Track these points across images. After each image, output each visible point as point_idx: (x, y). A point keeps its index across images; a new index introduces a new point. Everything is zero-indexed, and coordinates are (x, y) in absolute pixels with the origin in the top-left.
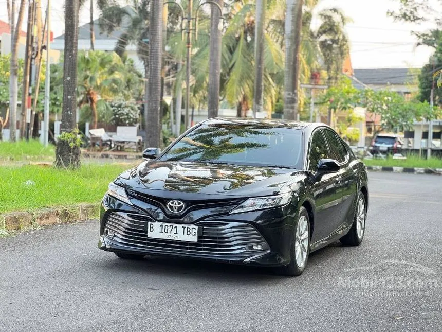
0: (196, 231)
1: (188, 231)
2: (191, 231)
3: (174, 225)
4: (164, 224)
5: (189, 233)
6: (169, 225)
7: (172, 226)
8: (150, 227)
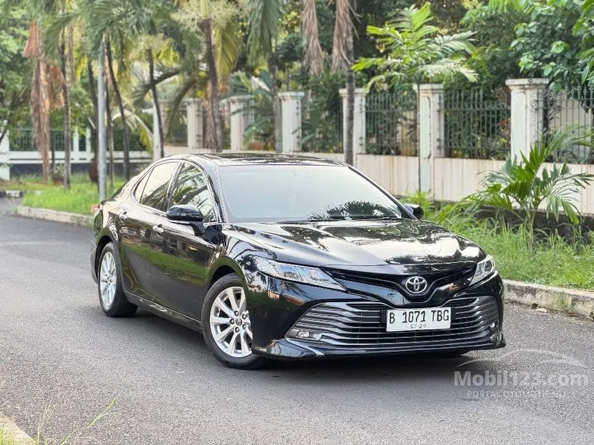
0: (449, 314)
1: (438, 315)
2: (442, 315)
3: (421, 310)
4: (408, 311)
5: (440, 318)
6: (413, 310)
7: (419, 312)
8: (391, 318)
